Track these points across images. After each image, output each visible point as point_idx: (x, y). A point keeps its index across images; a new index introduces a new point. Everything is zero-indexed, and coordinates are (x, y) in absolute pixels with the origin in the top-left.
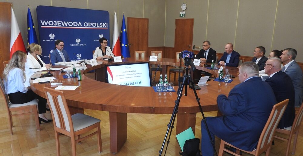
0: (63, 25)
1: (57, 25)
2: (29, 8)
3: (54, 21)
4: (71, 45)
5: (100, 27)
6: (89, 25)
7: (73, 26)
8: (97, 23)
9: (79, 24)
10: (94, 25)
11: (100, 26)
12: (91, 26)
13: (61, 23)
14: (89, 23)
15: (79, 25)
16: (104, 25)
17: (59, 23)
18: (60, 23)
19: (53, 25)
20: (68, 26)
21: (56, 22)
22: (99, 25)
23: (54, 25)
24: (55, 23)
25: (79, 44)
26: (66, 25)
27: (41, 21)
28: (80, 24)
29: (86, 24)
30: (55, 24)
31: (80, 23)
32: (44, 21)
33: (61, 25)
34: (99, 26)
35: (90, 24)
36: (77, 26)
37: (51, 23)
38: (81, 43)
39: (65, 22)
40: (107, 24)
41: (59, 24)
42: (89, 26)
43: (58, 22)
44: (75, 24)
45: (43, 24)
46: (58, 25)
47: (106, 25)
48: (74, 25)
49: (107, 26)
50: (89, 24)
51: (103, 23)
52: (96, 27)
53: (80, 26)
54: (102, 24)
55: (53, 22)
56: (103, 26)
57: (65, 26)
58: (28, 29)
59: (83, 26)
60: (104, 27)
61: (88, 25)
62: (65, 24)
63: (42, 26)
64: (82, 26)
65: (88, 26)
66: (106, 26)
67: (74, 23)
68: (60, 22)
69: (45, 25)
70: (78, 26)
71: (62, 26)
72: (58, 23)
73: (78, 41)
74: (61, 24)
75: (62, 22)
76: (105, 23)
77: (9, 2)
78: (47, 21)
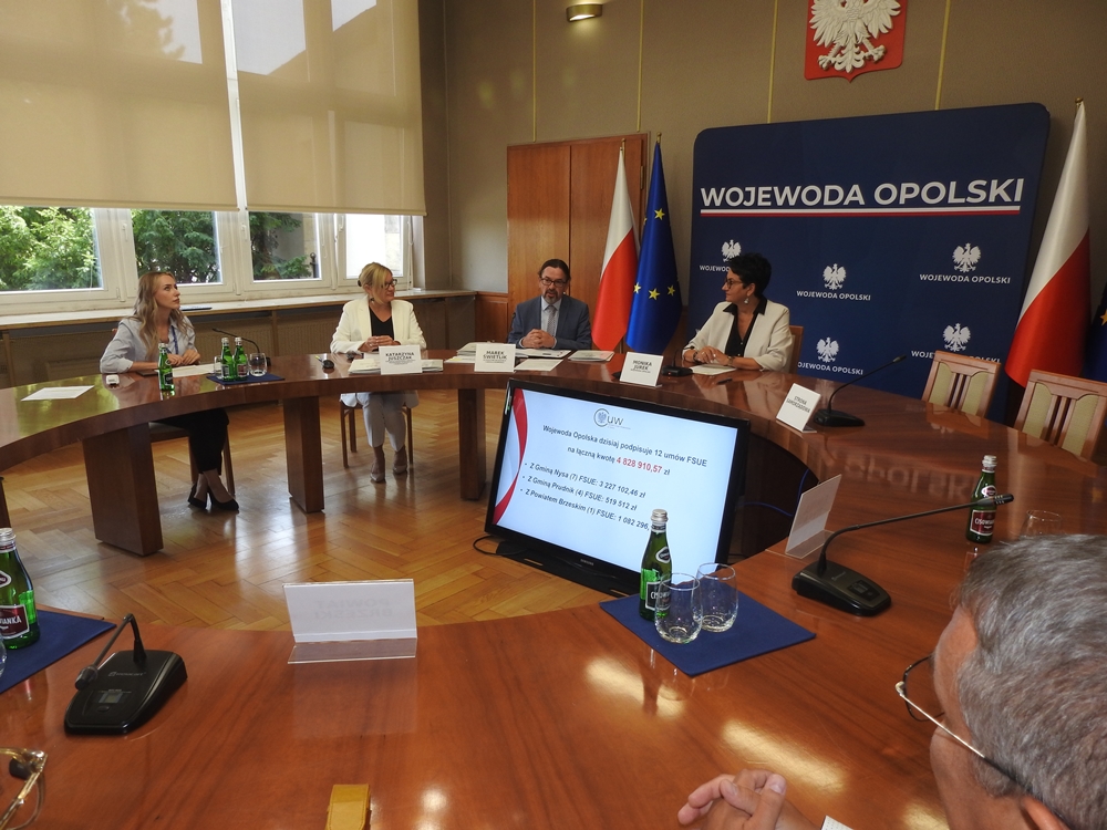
0: (780, 202)
1: (755, 206)
2: (658, 145)
3: (747, 189)
4: (799, 293)
5: (967, 204)
6: (904, 197)
7: (820, 205)
8: (953, 185)
9: (852, 192)
10: (934, 193)
11: (970, 200)
12: (909, 203)
13: (772, 192)
14: (904, 186)
15: (850, 198)
16: (997, 190)
17: (764, 192)
18: (768, 196)
19: (741, 206)
20: (799, 204)
21: (752, 190)
22: (962, 192)
23: (745, 203)
24: (747, 196)
25: (838, 291)
26: (792, 202)
27: (703, 190)
28: (855, 195)
29: (886, 194)
30: (749, 200)
31: (856, 188)
32: (713, 190)
33: (769, 204)
34: (962, 200)
35: (910, 190)
36: (840, 205)
37: (735, 197)
38: (847, 286)
39: (787, 190)
40: (1020, 182)
41: (764, 200)
42: (902, 202)
43: (761, 189)
44: (834, 195)
45: (707, 203)
46: (760, 203)
47: (1011, 190)
48: (826, 202)
49: (1018, 198)
50: (906, 191)
51: (994, 183)
52: (944, 203)
53: (854, 204)
54: (987, 189)
55: (743, 190)
56: (992, 199)
57: (786, 205)
59: (871, 203)
60: (999, 201)
61: (898, 197)
62: (788, 199)
63: (703, 211)
64: (862, 202)
65: (896, 204)
66: (1007, 198)
67: (827, 188)
68: (769, 189)
69: (712, 206)
70: (846, 203)
71: (774, 206)
72: (761, 196)
73: (835, 275)
74: (773, 199)
75: (776, 189)
76: (1009, 181)
77: (643, 131)
78: (723, 190)
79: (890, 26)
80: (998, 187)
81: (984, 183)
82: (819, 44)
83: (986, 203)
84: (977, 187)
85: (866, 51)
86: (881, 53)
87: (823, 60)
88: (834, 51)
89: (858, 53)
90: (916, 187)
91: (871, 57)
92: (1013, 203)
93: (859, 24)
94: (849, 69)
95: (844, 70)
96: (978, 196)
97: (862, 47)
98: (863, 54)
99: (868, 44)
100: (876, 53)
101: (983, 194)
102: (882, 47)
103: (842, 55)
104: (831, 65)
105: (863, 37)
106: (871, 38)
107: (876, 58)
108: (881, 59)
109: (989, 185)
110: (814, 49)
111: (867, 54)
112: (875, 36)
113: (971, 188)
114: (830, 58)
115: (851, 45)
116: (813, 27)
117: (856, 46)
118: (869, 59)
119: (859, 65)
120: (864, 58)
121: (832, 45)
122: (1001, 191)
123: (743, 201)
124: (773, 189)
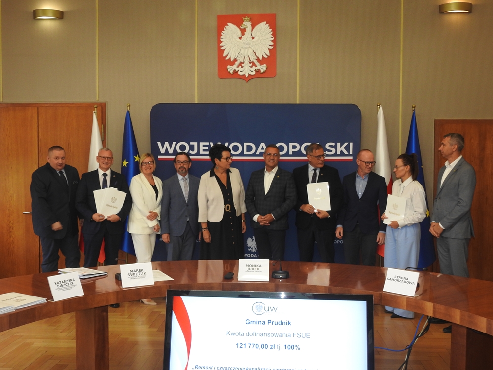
1: (198, 154)
2: (128, 112)
3: (192, 143)
6: (291, 150)
7: (242, 154)
9: (260, 147)
11: (327, 153)
12: (295, 154)
14: (291, 144)
15: (260, 150)
16: (341, 148)
17: (204, 146)
18: (207, 148)
21: (195, 144)
23: (191, 152)
24: (192, 148)
27: (159, 143)
30: (193, 150)
31: (263, 145)
32: (167, 144)
35: (294, 147)
36: (254, 155)
37: (183, 148)
40: (351, 144)
41: (204, 150)
42: (291, 153)
43: (201, 144)
44: (250, 148)
45: (163, 151)
46: (201, 152)
47: (347, 148)
48: (245, 153)
49: (351, 153)
50: (292, 147)
51: (339, 144)
54: (335, 147)
55: (189, 144)
56: (338, 153)
58: (123, 164)
60: (342, 154)
61: (288, 151)
63: (159, 157)
65: (287, 155)
66: (346, 153)
67: (246, 144)
68: (207, 143)
69: (167, 153)
70: (258, 153)
72: (202, 148)
76: (346, 144)
77: (102, 100)
78: (174, 143)
79: (269, 55)
80: (341, 146)
81: (333, 144)
82: (227, 58)
83: (335, 155)
84: (330, 146)
85: (256, 66)
86: (265, 69)
87: (231, 69)
88: (237, 64)
89: (251, 67)
90: (297, 145)
91: (259, 70)
92: (349, 155)
93: (251, 52)
94: (247, 75)
95: (244, 75)
96: (331, 151)
97: (254, 64)
98: (254, 68)
99: (257, 63)
100: (263, 68)
101: (333, 150)
102: (265, 65)
103: (242, 67)
104: (235, 72)
105: (253, 58)
106: (258, 59)
107: (262, 71)
108: (264, 72)
109: (336, 145)
110: (223, 62)
111: (257, 68)
112: (261, 58)
113: (327, 146)
114: (235, 67)
115: (247, 61)
116: (222, 48)
117: (250, 63)
118: (258, 71)
119: (253, 73)
120: (255, 70)
121: (235, 60)
122: (342, 149)
123: (189, 151)
124: (209, 144)
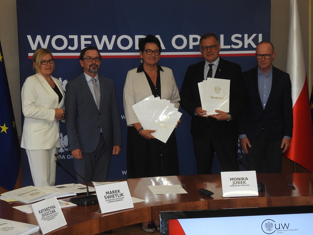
0: (100, 47)
3: (70, 37)
5: (232, 49)
6: (192, 44)
7: (132, 50)
8: (222, 37)
11: (233, 46)
12: (195, 48)
13: (92, 40)
14: (191, 37)
16: (248, 41)
17: (86, 40)
18: (90, 42)
19: (66, 50)
20: (116, 49)
21: (75, 37)
22: (228, 41)
23: (70, 48)
24: (71, 42)
26: (110, 47)
27: (29, 37)
29: (179, 42)
30: (73, 46)
32: (39, 38)
34: (229, 47)
35: (195, 40)
37: (59, 43)
39: (105, 38)
40: (260, 36)
42: (191, 47)
43: (83, 37)
45: (34, 47)
47: (255, 40)
48: (137, 48)
50: (192, 40)
51: (246, 36)
54: (242, 39)
55: (67, 38)
56: (246, 46)
57: (105, 49)
59: (170, 48)
60: (250, 48)
61: (188, 45)
62: (106, 45)
63: (30, 54)
64: (164, 48)
65: (187, 49)
66: (254, 46)
67: (137, 37)
68: (90, 37)
72: (83, 43)
74: (93, 44)
75: (96, 37)
76: (254, 35)
78: (48, 37)
80: (248, 38)
81: (240, 36)
83: (242, 48)
84: (236, 38)
90: (199, 37)
96: (237, 44)
101: (240, 42)
109: (243, 37)
113: (233, 39)
122: (251, 41)
123: (68, 46)
124: (93, 37)
